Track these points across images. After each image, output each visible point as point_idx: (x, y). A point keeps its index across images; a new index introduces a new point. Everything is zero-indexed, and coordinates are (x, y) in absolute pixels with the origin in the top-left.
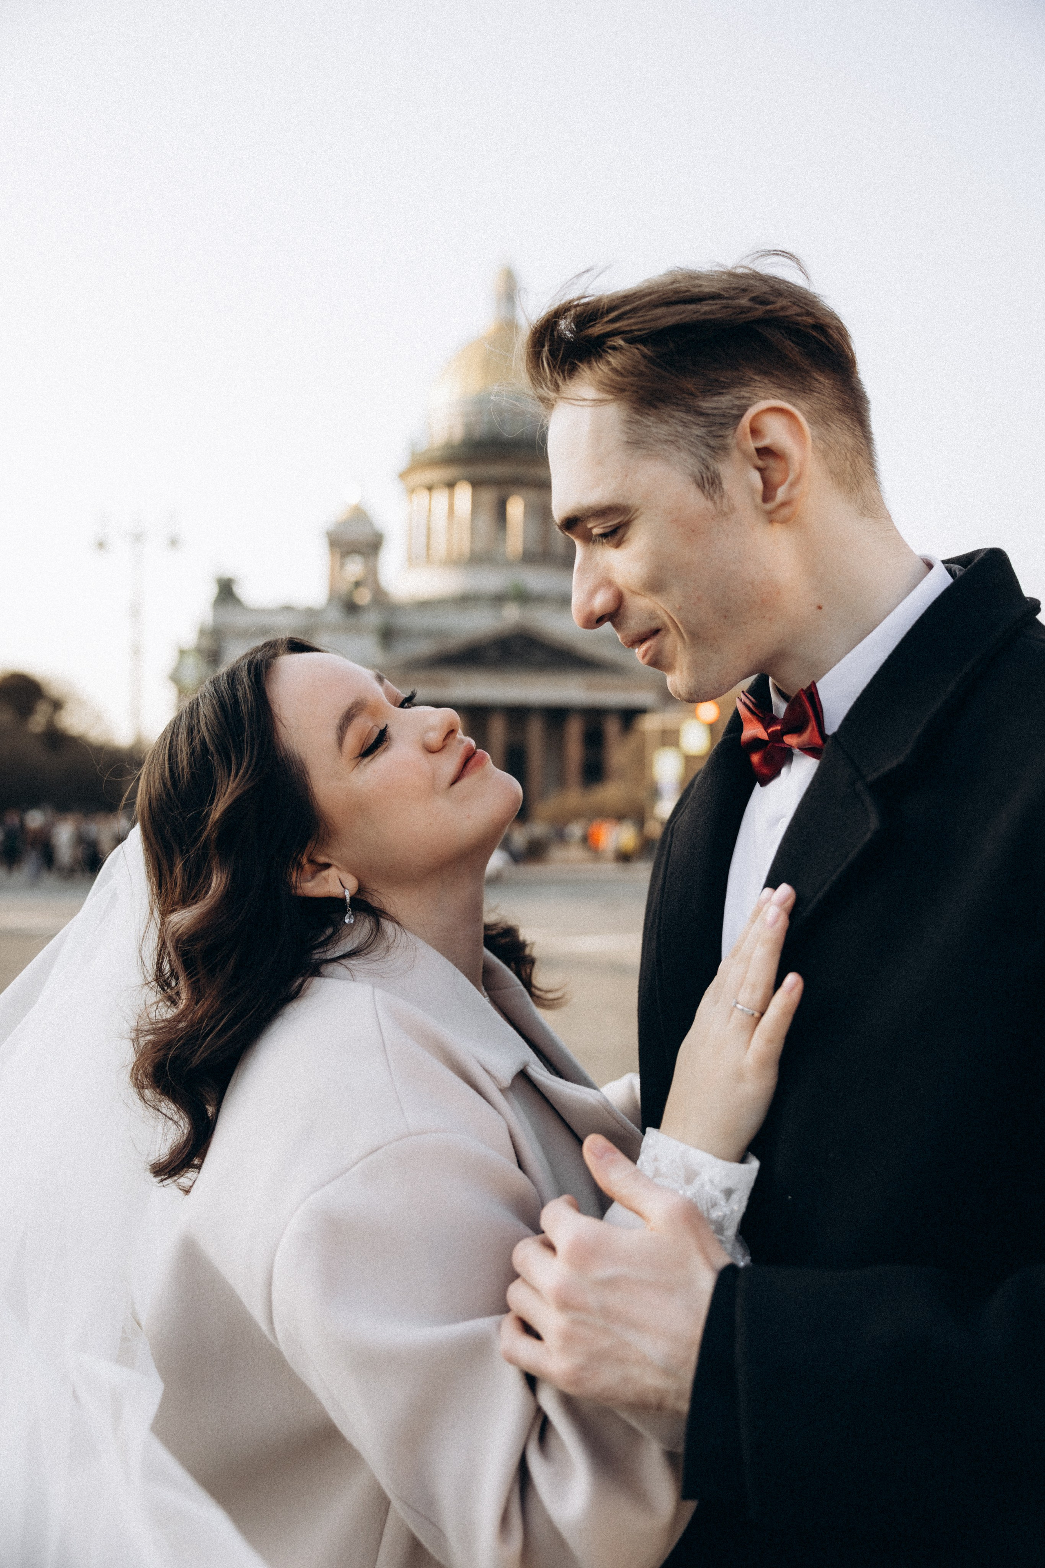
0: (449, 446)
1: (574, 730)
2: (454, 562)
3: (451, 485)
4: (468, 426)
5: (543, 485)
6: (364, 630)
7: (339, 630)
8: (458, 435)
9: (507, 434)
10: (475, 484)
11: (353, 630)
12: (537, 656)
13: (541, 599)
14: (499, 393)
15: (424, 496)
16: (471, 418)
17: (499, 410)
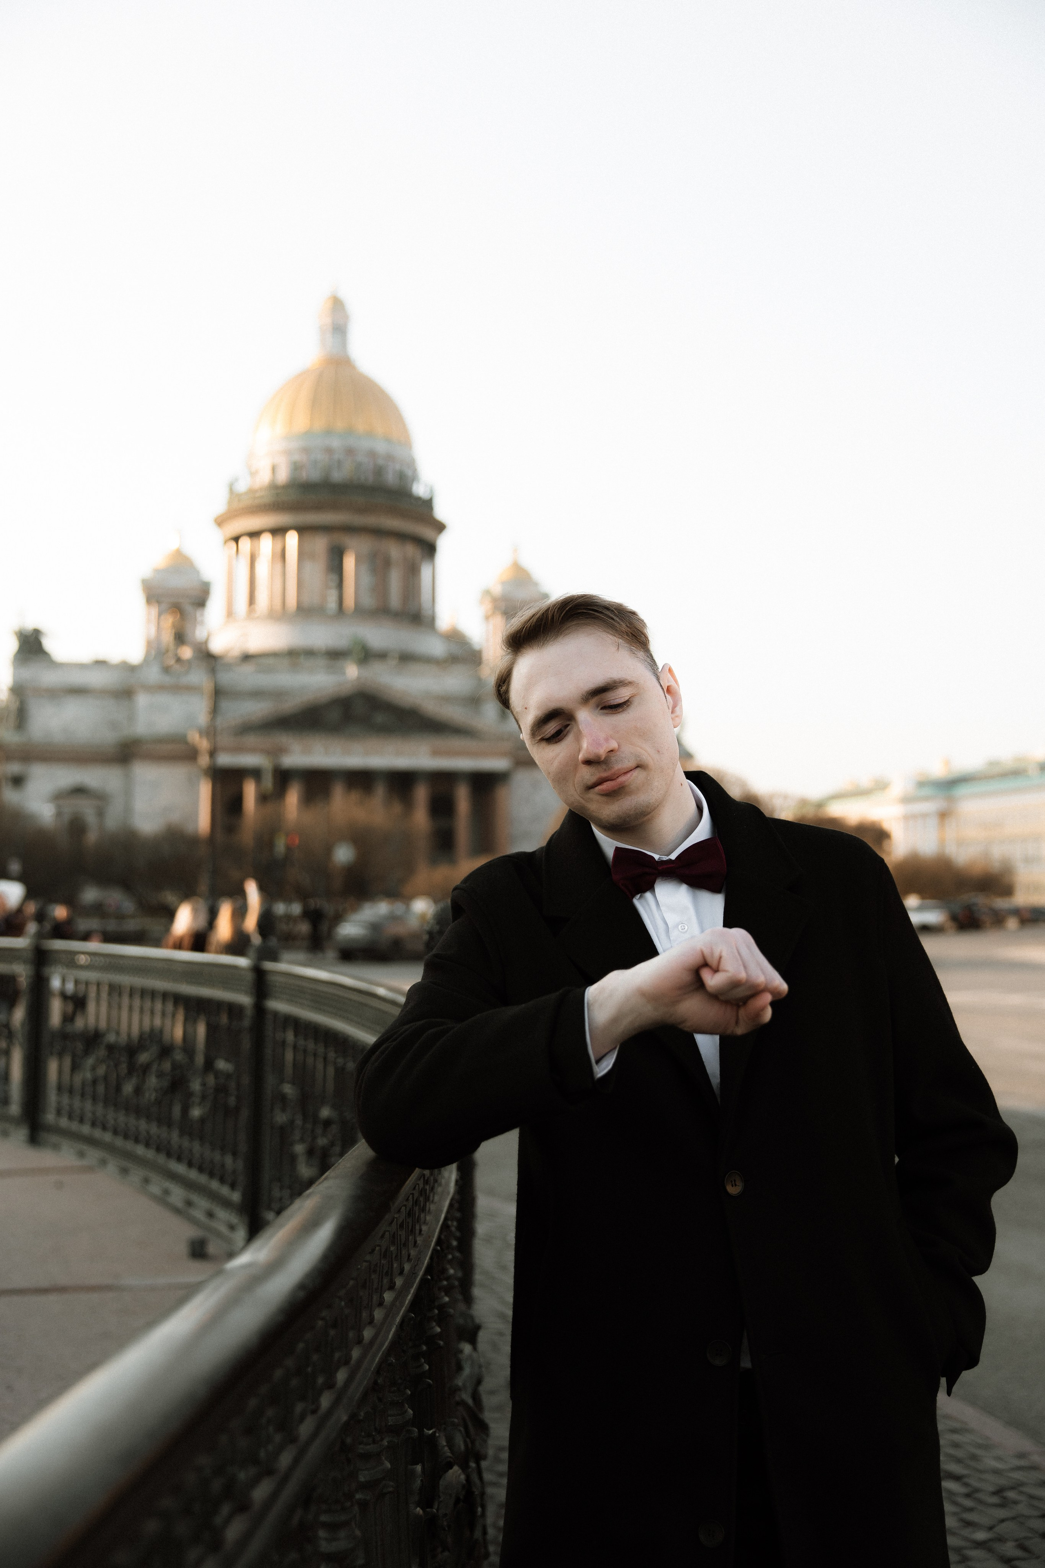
0: (273, 487)
1: (421, 794)
2: (279, 615)
3: (278, 532)
4: (296, 467)
5: (378, 533)
6: (189, 689)
7: (161, 688)
8: (283, 476)
9: (337, 476)
10: (302, 530)
11: (177, 689)
12: (379, 718)
13: (382, 656)
14: (329, 432)
15: (245, 543)
16: (297, 457)
17: (329, 451)
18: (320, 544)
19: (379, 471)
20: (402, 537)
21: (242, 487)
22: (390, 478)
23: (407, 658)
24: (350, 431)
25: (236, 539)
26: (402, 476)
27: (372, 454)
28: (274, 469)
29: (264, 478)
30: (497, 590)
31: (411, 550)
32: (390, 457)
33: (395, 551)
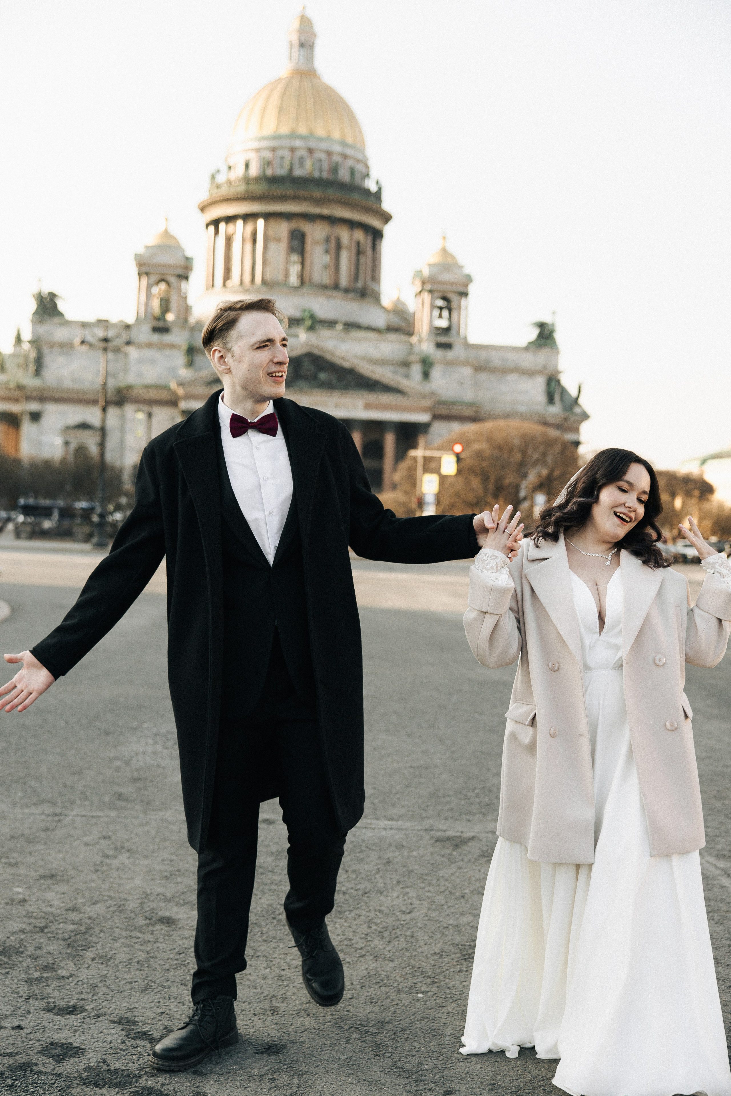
0: (246, 179)
2: (248, 287)
3: (250, 218)
4: (265, 163)
5: (332, 220)
6: (172, 346)
7: (149, 345)
8: (254, 171)
9: (298, 172)
10: (268, 216)
11: (162, 347)
12: (322, 376)
13: (331, 324)
14: (293, 136)
15: (222, 226)
16: (268, 155)
17: (293, 150)
18: (283, 228)
19: (335, 169)
20: (352, 224)
21: (221, 179)
22: (344, 175)
23: (351, 326)
24: (311, 135)
25: (216, 223)
26: (352, 172)
27: (329, 153)
28: (247, 166)
29: (239, 171)
30: (426, 272)
31: (359, 235)
32: (345, 157)
33: (345, 235)
